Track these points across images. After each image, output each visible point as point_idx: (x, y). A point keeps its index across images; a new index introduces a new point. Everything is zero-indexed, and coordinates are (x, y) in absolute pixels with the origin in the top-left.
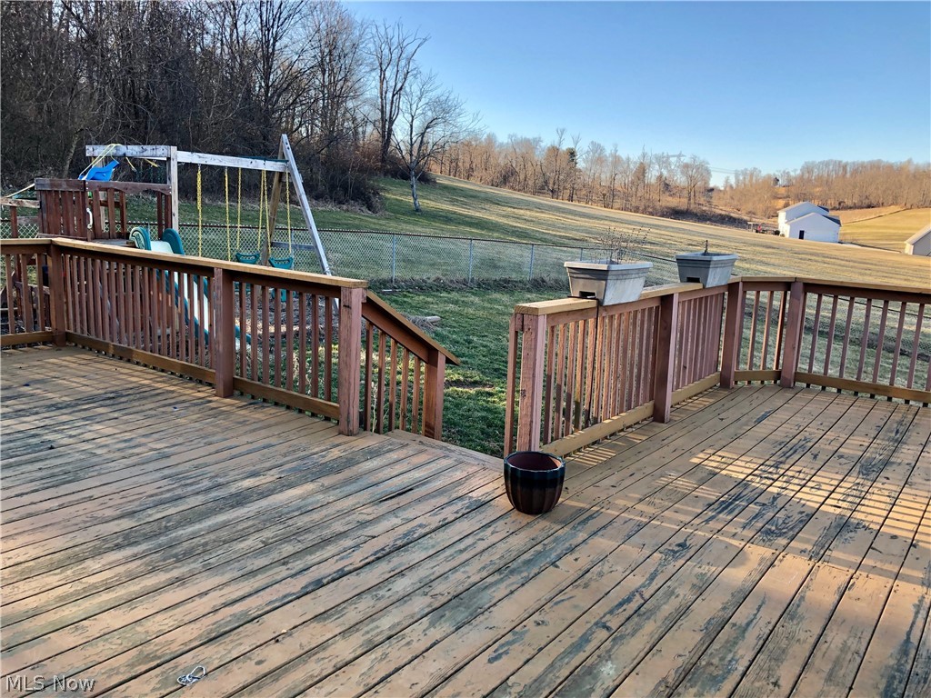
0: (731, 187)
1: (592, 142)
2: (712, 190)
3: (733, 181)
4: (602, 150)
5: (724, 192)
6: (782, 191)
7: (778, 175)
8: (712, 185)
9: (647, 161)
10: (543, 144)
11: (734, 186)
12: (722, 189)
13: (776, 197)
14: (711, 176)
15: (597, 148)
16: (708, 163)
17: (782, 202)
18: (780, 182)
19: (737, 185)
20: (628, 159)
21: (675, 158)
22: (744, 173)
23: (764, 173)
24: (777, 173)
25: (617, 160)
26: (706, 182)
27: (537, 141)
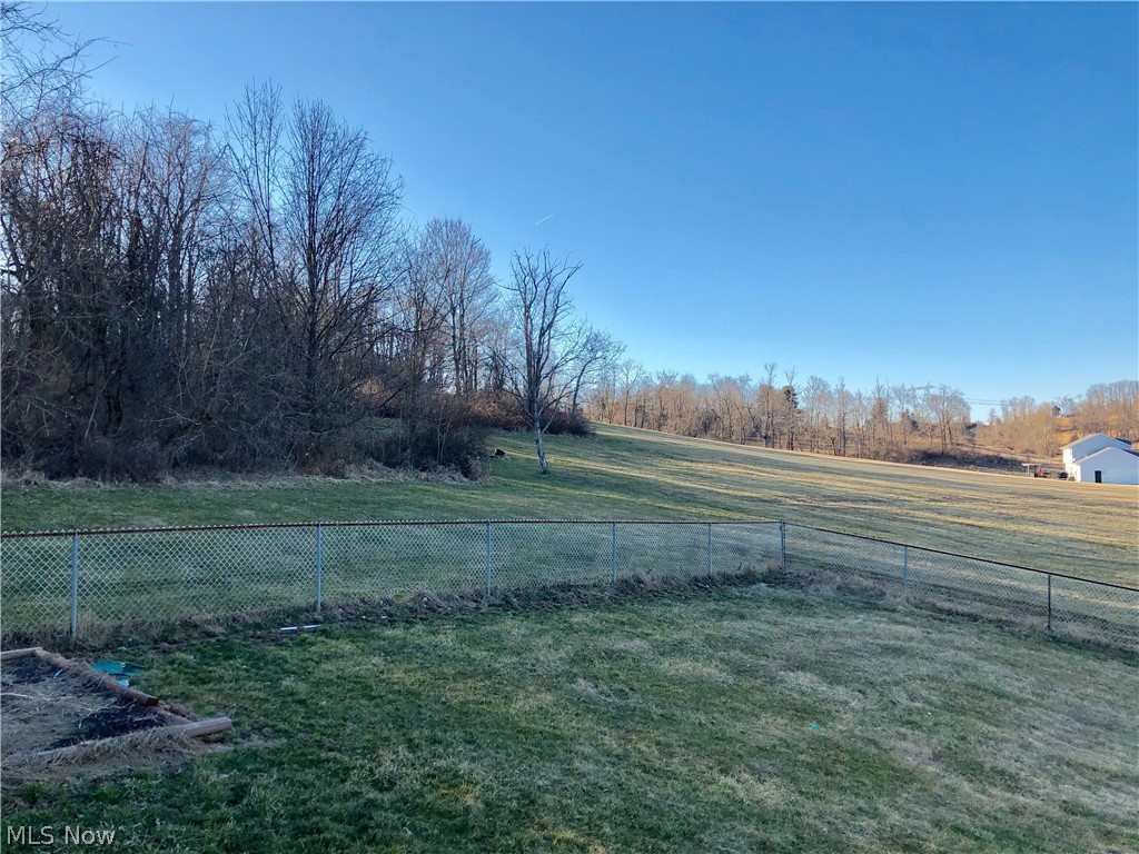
0: (999, 421)
1: (812, 377)
2: (974, 426)
3: (999, 414)
4: (825, 385)
5: (990, 427)
6: (1067, 422)
7: (1058, 403)
8: (973, 421)
9: (883, 396)
10: (752, 384)
11: (1003, 420)
12: (987, 424)
13: (1059, 430)
14: (969, 408)
15: (818, 385)
16: (962, 394)
17: (1066, 437)
18: (1062, 411)
19: (1006, 419)
20: (860, 395)
21: (923, 391)
22: (1012, 403)
23: (1038, 402)
24: (1055, 401)
25: (844, 397)
26: (966, 418)
27: (745, 380)
